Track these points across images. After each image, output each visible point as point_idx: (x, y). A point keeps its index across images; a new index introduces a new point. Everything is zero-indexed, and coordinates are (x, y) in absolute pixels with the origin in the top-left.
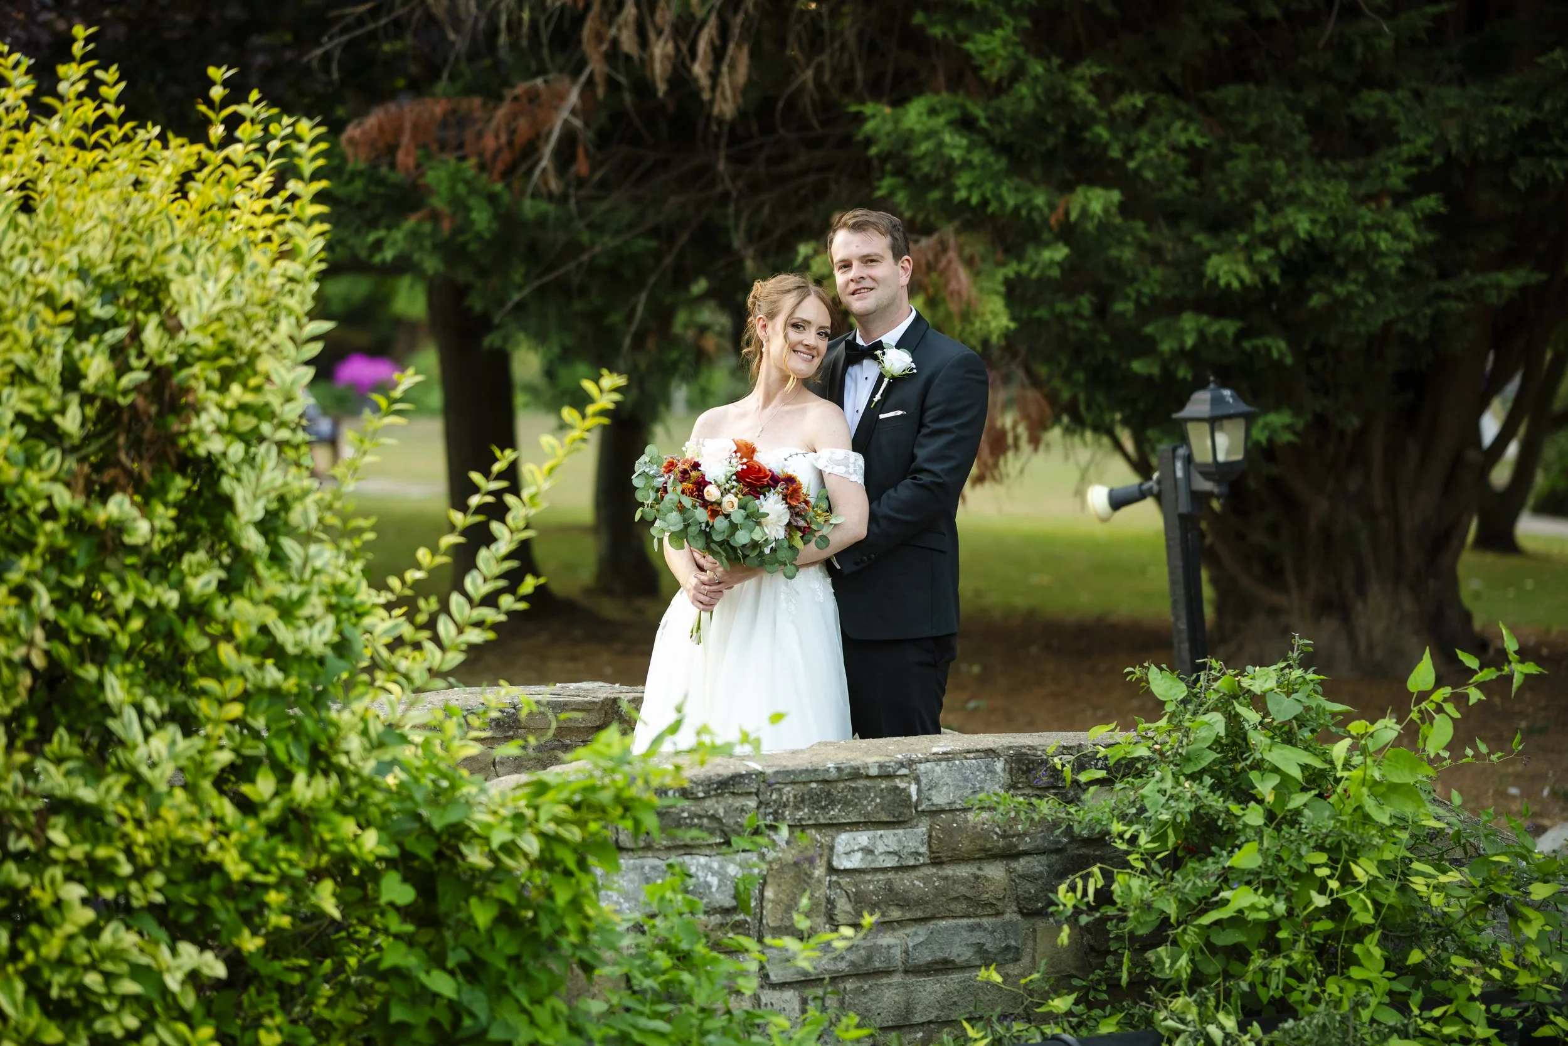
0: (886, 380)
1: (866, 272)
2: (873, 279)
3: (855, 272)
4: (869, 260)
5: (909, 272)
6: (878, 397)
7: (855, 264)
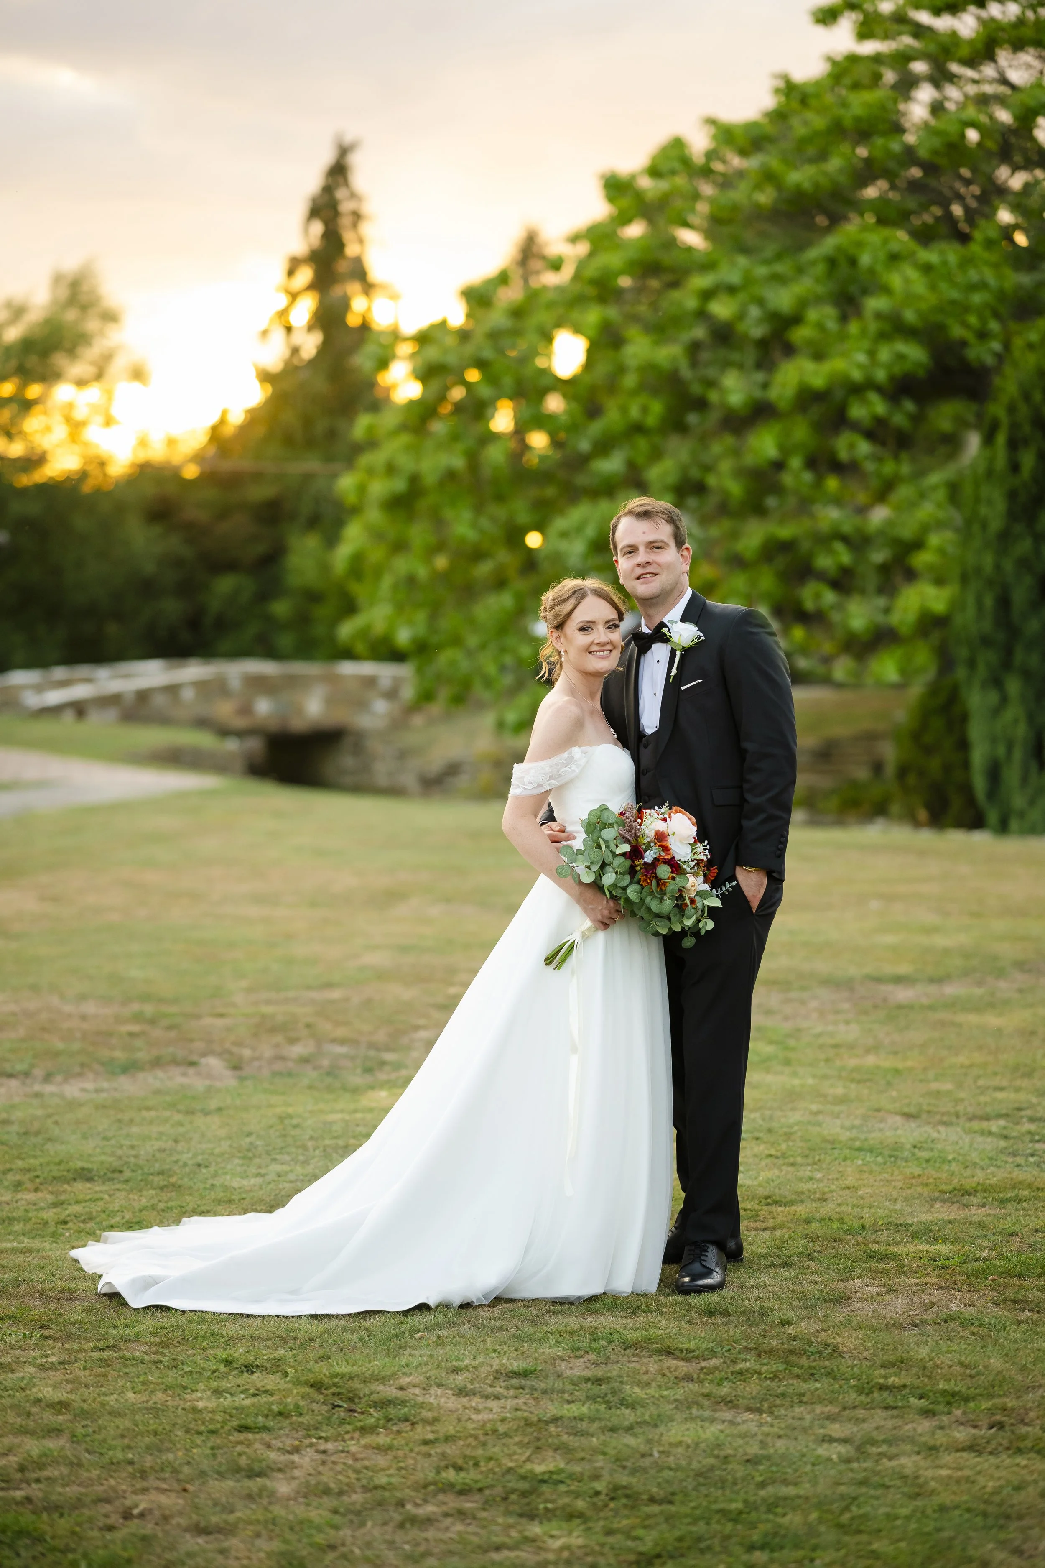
0: (678, 653)
1: (652, 557)
2: (659, 565)
3: (642, 556)
4: (655, 546)
5: (689, 560)
6: (674, 671)
7: (642, 549)
